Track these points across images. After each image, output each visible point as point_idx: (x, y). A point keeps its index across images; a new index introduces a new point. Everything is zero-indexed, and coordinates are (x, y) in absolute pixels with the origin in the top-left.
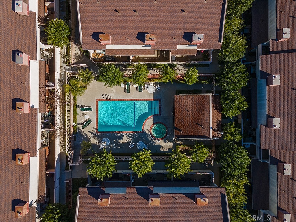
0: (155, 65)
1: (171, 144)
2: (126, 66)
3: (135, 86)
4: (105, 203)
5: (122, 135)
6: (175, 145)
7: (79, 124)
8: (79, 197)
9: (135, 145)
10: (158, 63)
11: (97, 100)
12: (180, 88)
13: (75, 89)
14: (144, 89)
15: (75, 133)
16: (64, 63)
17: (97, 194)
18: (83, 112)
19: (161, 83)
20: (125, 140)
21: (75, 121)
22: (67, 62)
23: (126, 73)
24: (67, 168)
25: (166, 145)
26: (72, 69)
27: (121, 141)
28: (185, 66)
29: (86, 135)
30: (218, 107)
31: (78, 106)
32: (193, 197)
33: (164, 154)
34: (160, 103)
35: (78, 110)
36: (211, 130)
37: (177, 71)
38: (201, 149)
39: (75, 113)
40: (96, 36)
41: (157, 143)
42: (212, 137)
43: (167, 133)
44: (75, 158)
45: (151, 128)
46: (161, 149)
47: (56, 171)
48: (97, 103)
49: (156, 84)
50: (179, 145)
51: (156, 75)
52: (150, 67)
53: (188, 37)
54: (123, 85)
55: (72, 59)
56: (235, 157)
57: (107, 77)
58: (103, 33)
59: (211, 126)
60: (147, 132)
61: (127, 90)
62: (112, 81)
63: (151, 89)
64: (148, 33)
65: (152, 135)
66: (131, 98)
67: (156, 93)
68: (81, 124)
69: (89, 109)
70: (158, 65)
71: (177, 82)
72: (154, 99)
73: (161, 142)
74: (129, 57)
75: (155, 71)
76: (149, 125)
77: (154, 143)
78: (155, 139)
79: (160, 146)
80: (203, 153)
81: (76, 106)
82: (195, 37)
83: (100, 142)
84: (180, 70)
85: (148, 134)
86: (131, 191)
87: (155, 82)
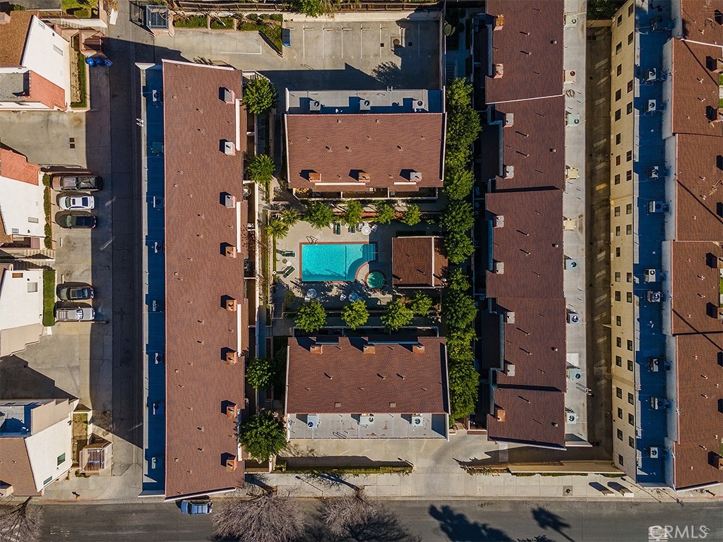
0: (370, 202)
1: (391, 296)
2: (335, 203)
3: (347, 226)
4: (317, 351)
5: (332, 287)
6: (395, 298)
7: (279, 273)
8: (288, 347)
9: (347, 298)
10: (374, 199)
11: (301, 244)
12: (400, 228)
13: (278, 231)
14: (358, 230)
15: (275, 283)
16: (263, 200)
17: (307, 345)
18: (284, 257)
19: (378, 223)
20: (334, 292)
21: (274, 269)
22: (267, 199)
23: (335, 210)
24: (268, 323)
25: (384, 298)
26: (272, 207)
27: (330, 294)
28: (407, 202)
29: (288, 286)
30: (442, 250)
31: (278, 251)
32: (410, 348)
33: (381, 307)
34: (377, 247)
35: (279, 256)
36: (433, 277)
37: (397, 208)
38: (422, 298)
39: (275, 260)
40: (305, 174)
41: (373, 296)
42: (435, 285)
43: (385, 283)
44: (276, 312)
45: (366, 278)
46: (379, 303)
47: (256, 326)
48: (301, 247)
49: (371, 224)
50: (400, 297)
51: (371, 212)
52: (364, 203)
53: (406, 174)
54: (332, 225)
55: (272, 196)
57: (316, 218)
58: (312, 171)
59: (433, 272)
60: (361, 282)
61: (337, 232)
62: (320, 222)
63: (366, 230)
64: (361, 171)
65: (368, 287)
66: (342, 241)
67: (372, 235)
68: (282, 273)
69: (292, 254)
70: (374, 201)
71: (396, 222)
72: (370, 242)
73: (378, 295)
74: (340, 193)
75: (371, 209)
76: (363, 275)
77: (370, 295)
78: (371, 290)
79: (377, 299)
80: (425, 303)
81: (275, 251)
82: (413, 175)
83: (305, 295)
84: (401, 206)
85: (362, 285)
86: (344, 340)
87: (370, 221)
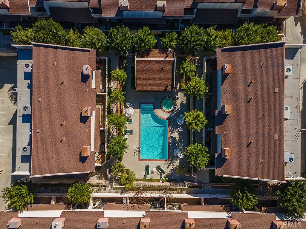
0: (109, 108)
1: (179, 93)
2: (109, 133)
3: (127, 125)
4: (228, 153)
5: (172, 137)
6: (181, 90)
7: (161, 177)
8: (224, 176)
9: (181, 126)
10: (107, 105)
11: (140, 160)
12: (129, 86)
13: (129, 180)
14: (130, 117)
15: (169, 181)
16: (106, 189)
17: (222, 160)
18: (150, 173)
19: (125, 102)
20: (176, 135)
21: (158, 180)
22: (105, 186)
23: (115, 134)
24: (200, 187)
25: (181, 98)
26: (111, 182)
27: (177, 139)
28: (109, 80)
29: (171, 170)
30: (147, 52)
31: (145, 177)
32: (225, 77)
33: (188, 100)
34: (143, 103)
35: (148, 177)
36: (167, 59)
37: (114, 87)
38: (183, 68)
39: (151, 180)
40: (83, 159)
41: (179, 106)
42: (173, 58)
43: (170, 97)
44: (192, 181)
45: (166, 112)
46: (185, 103)
47: (203, 197)
48: (142, 160)
49: (126, 107)
50: (180, 87)
51: (117, 107)
52: (110, 112)
53: (85, 78)
54: (126, 137)
55: (102, 182)
56: (191, 39)
57: (119, 150)
58: (80, 153)
59: (163, 59)
60: (169, 115)
61: (131, 133)
62: (123, 146)
63: (130, 111)
64: (81, 114)
65: (172, 111)
66: (138, 129)
67: (134, 107)
68: (161, 175)
69: (147, 167)
70: (109, 104)
71: (124, 88)
72: (139, 108)
73: (178, 103)
74: (101, 130)
75: (114, 107)
76: (163, 114)
77: (178, 109)
78: (175, 108)
79: (182, 104)
80: (187, 66)
81: (145, 179)
82: (85, 72)
83: (178, 157)
84: (114, 85)
85: (171, 114)
86: (219, 130)
87: (124, 108)
